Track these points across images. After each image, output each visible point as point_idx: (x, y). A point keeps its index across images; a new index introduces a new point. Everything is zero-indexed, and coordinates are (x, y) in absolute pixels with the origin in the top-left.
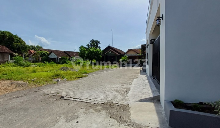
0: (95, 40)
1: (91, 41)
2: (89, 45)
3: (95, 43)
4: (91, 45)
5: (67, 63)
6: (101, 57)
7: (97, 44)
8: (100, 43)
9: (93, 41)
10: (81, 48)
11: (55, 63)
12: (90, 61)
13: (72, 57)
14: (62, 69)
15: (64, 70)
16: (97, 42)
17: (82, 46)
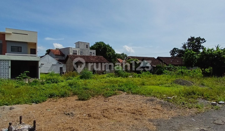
1: (189, 40)
2: (186, 46)
3: (195, 43)
4: (189, 46)
7: (199, 43)
8: (205, 41)
9: (192, 39)
10: (174, 51)
11: (150, 73)
12: (202, 70)
13: (168, 65)
14: (176, 82)
15: (180, 83)
16: (199, 40)
17: (175, 49)
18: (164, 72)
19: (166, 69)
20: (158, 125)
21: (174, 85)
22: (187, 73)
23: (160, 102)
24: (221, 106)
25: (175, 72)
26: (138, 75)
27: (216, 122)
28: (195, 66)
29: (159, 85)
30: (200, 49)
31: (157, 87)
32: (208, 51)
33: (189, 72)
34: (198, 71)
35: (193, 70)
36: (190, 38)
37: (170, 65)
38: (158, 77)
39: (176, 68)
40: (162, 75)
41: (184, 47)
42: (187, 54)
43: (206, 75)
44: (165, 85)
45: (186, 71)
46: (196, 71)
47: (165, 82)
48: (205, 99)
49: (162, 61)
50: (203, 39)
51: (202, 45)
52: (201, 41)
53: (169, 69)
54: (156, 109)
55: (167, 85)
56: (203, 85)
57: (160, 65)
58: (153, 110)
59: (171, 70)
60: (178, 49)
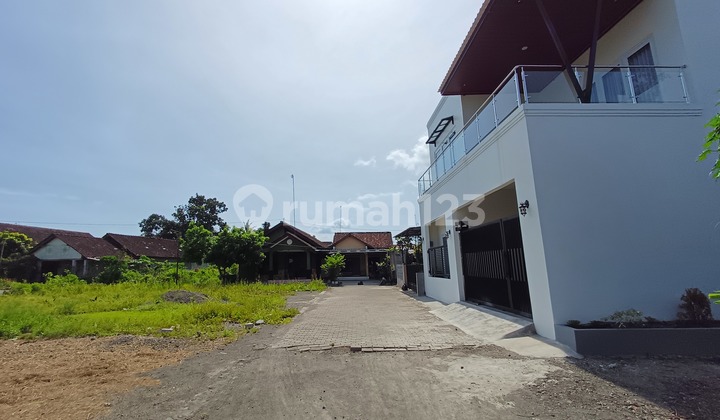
0: (206, 198)
1: (192, 201)
2: (185, 212)
3: (205, 210)
4: (191, 215)
5: (125, 279)
6: (262, 258)
7: (213, 211)
8: (225, 210)
9: (199, 200)
10: (150, 223)
11: (80, 279)
12: (220, 271)
13: (138, 258)
14: (170, 297)
15: (179, 300)
16: (213, 205)
17: (154, 216)
18: (124, 275)
19: (130, 268)
20: (164, 376)
21: (165, 304)
22: (188, 276)
23: (148, 342)
24: (259, 327)
25: (155, 275)
26: (29, 286)
27: (257, 347)
28: (206, 261)
29: (121, 309)
30: (215, 224)
31: (119, 314)
32: (234, 231)
33: (191, 274)
34: (212, 272)
35: (200, 271)
36: (195, 197)
37: (143, 258)
38: (107, 289)
39: (161, 266)
40: (120, 285)
41: (180, 214)
42: (192, 234)
43: (227, 280)
44: (142, 307)
45: (184, 272)
46: (206, 272)
47: (137, 300)
48: (234, 321)
49: (119, 246)
50: (221, 205)
51: (219, 215)
52: (217, 208)
53: (137, 267)
54: (143, 354)
55: (147, 307)
56: (225, 299)
57: (113, 257)
58: (136, 358)
59: (146, 272)
60: (163, 218)
